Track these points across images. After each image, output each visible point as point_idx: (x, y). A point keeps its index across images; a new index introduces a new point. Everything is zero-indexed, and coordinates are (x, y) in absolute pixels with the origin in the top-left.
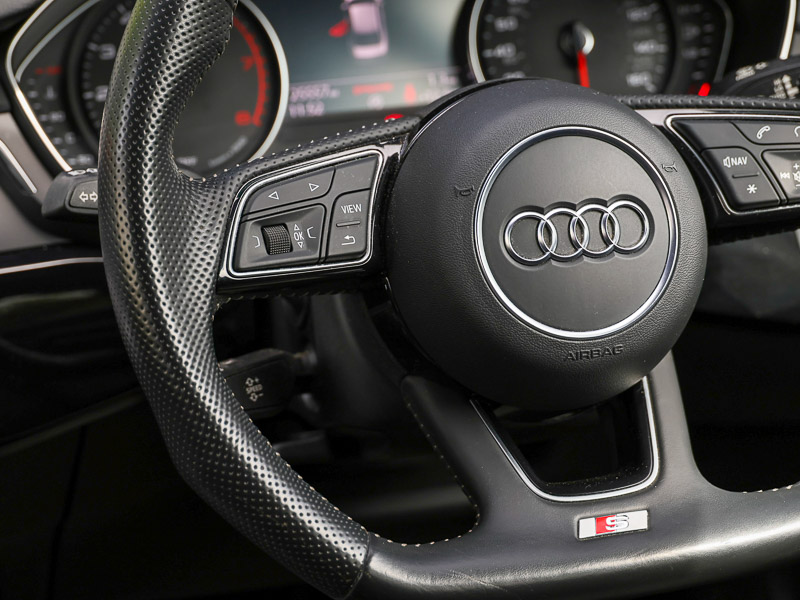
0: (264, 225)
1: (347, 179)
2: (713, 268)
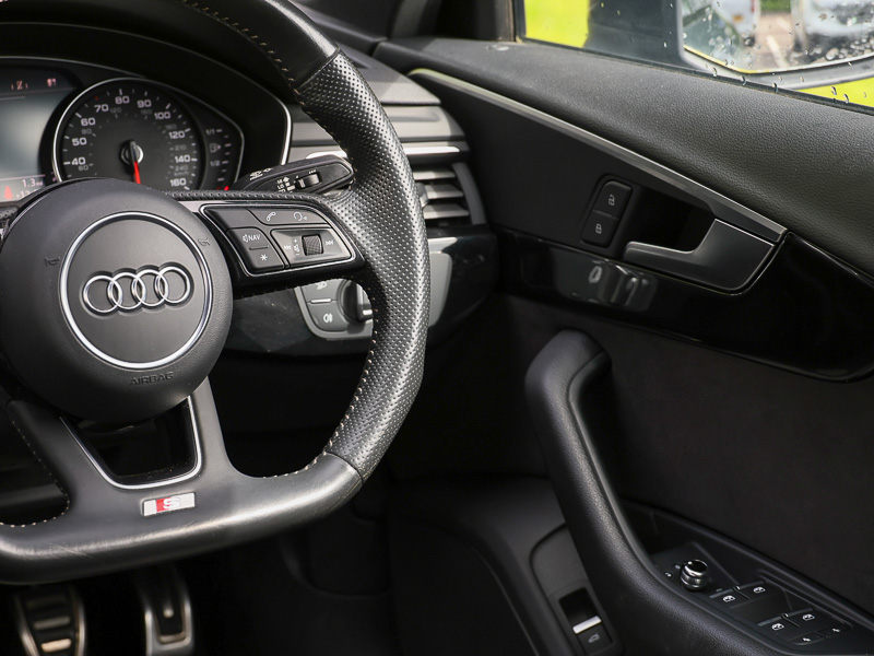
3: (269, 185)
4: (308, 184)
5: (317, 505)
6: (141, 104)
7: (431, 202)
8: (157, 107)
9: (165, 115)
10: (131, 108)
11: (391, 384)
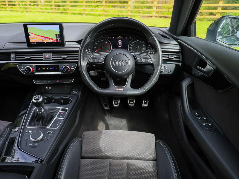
4: (152, 53)
6: (140, 41)
7: (175, 57)
8: (142, 42)
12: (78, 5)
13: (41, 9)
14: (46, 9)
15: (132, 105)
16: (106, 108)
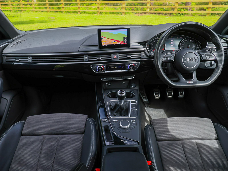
0: (166, 57)
1: (172, 55)
2: (200, 64)
3: (205, 50)
4: (210, 50)
5: (206, 85)
8: (192, 41)
9: (193, 42)
10: (189, 41)
11: (217, 73)
12: (71, 3)
13: (35, 8)
14: (40, 8)
15: (171, 96)
16: (145, 101)
